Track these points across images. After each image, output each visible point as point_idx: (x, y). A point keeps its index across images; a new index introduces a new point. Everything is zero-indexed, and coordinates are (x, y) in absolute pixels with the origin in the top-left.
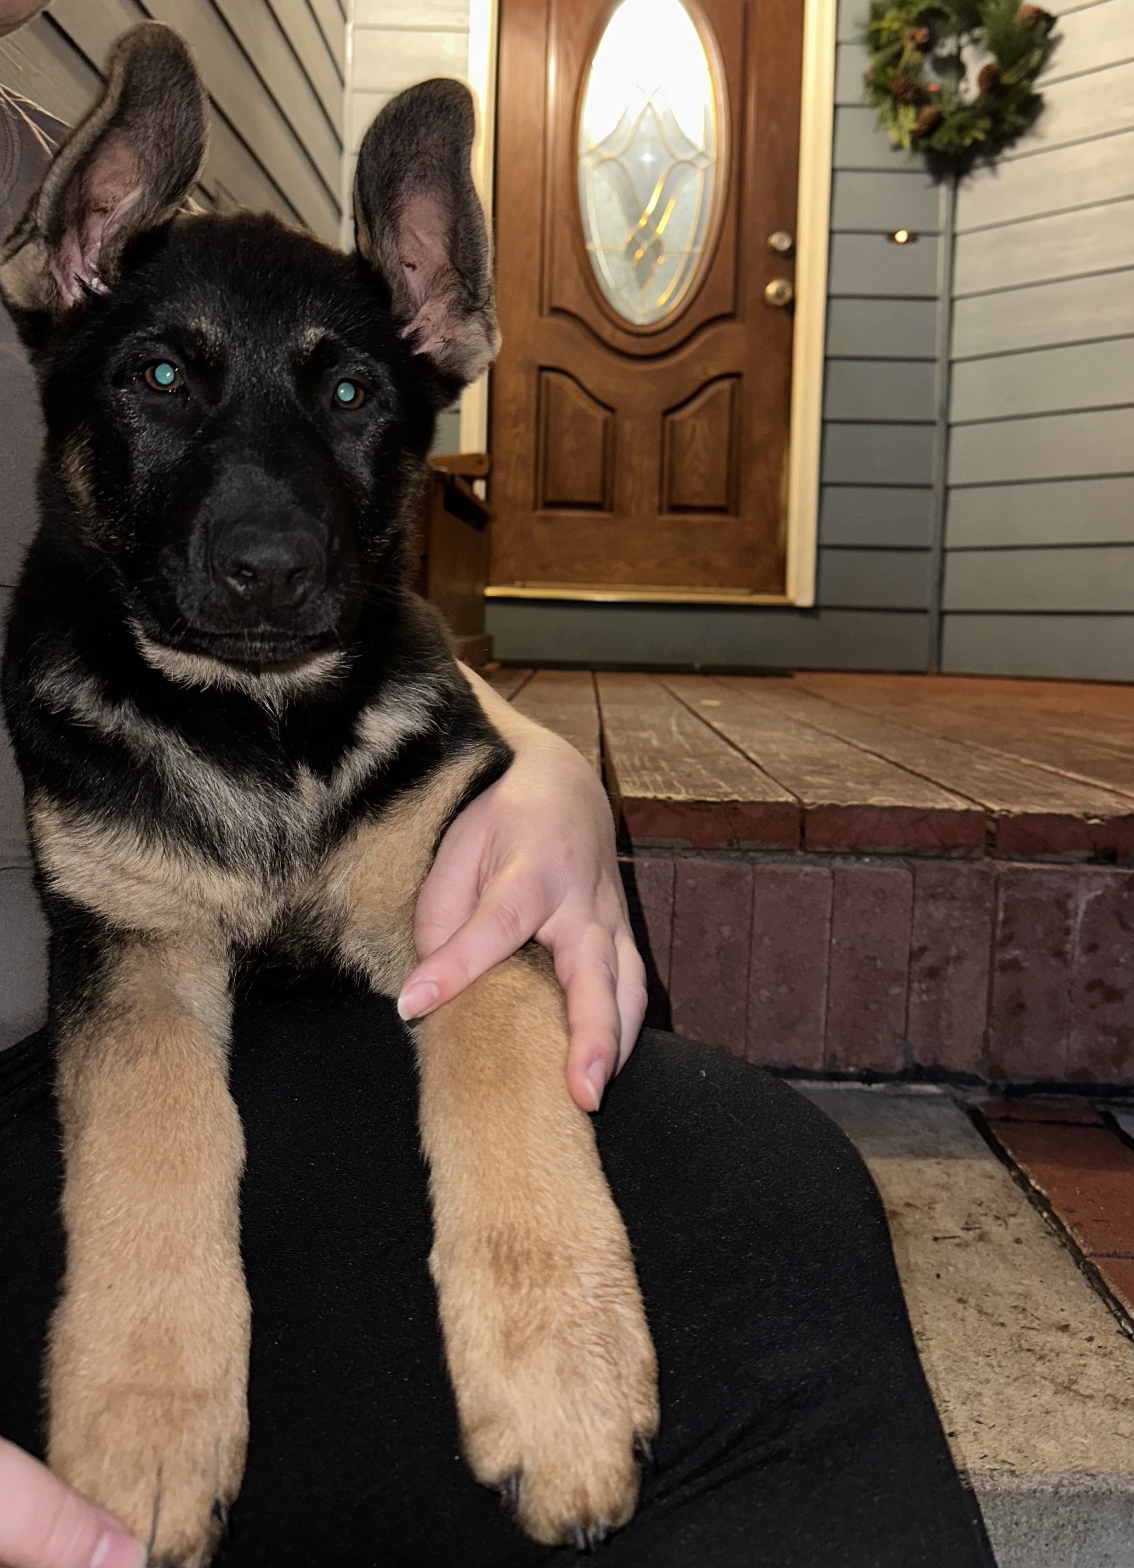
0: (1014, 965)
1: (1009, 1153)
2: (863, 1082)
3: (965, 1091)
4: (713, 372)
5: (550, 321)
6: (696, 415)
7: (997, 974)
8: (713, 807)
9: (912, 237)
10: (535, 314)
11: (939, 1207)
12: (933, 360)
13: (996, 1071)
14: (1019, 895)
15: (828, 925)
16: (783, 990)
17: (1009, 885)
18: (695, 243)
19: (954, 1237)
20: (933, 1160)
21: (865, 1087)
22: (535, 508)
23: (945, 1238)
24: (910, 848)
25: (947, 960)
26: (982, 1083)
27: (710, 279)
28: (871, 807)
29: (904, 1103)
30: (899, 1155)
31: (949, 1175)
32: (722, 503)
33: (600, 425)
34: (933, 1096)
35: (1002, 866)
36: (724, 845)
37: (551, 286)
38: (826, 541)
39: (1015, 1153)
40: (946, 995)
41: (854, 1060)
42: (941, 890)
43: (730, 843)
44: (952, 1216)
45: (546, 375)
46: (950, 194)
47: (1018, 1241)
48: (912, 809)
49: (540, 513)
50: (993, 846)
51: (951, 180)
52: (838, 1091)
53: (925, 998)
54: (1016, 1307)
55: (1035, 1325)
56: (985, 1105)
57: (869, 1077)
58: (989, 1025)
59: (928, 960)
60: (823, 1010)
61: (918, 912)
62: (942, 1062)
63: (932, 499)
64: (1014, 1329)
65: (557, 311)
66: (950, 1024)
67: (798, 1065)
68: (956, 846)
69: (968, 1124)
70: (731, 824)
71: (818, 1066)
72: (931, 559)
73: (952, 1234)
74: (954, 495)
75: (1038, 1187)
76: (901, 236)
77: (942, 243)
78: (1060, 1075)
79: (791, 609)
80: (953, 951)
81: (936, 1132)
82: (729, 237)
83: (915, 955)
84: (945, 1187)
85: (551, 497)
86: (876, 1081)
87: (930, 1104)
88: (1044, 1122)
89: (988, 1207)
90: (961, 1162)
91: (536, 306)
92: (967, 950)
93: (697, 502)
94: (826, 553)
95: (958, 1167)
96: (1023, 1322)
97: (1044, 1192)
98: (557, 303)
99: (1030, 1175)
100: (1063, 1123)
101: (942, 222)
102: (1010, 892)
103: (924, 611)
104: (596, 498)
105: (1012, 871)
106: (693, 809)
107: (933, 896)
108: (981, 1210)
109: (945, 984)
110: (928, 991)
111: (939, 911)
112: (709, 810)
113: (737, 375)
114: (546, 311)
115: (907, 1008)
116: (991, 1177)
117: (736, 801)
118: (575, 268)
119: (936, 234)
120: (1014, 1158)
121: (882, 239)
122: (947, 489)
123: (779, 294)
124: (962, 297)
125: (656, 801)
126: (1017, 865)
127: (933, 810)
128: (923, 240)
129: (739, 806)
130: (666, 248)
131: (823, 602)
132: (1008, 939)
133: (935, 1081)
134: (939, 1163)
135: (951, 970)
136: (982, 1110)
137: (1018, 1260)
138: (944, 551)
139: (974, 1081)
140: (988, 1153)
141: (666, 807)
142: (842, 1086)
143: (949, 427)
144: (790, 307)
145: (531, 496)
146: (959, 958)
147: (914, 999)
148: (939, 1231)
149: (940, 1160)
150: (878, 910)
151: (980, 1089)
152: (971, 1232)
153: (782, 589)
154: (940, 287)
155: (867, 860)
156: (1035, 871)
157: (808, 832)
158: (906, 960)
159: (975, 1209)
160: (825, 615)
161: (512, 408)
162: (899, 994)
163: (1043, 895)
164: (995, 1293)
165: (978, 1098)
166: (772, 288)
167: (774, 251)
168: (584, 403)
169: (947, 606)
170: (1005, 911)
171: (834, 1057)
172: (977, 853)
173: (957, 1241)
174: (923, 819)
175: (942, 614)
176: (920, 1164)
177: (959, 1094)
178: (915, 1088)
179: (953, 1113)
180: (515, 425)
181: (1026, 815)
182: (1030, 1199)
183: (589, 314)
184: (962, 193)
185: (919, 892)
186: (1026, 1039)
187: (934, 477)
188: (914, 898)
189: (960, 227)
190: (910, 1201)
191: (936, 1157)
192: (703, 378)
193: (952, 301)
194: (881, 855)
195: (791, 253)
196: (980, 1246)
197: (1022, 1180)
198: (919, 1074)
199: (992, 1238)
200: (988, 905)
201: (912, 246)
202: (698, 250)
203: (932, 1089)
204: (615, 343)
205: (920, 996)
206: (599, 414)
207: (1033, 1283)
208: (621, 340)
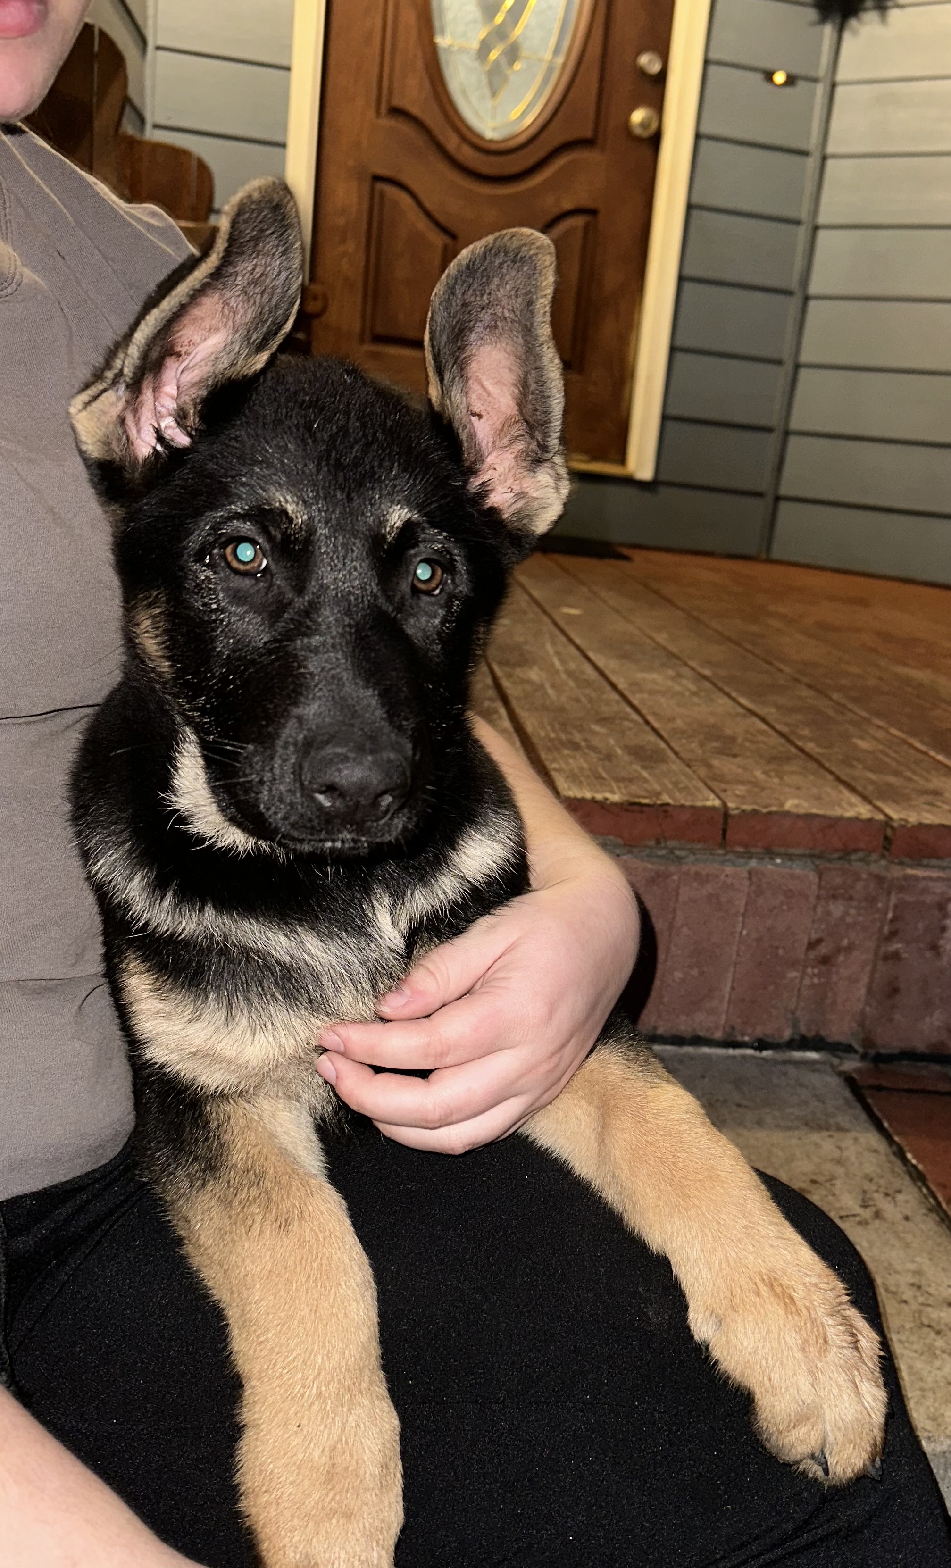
0: (895, 956)
1: (886, 1125)
2: (755, 1049)
3: (840, 1058)
4: (567, 205)
5: (387, 122)
7: (880, 963)
8: (645, 809)
9: (791, 80)
10: (371, 113)
11: (838, 1182)
12: (798, 223)
13: (868, 1042)
14: (908, 898)
15: (740, 919)
16: (695, 972)
17: (901, 889)
18: (556, 52)
19: (854, 1215)
20: (826, 1133)
21: (757, 1054)
22: (362, 341)
23: (847, 1216)
24: (817, 851)
25: (838, 950)
26: (856, 1052)
27: (571, 95)
28: (787, 814)
29: (792, 1070)
30: (797, 1128)
31: (839, 1148)
33: (439, 251)
34: (813, 1062)
35: (896, 872)
36: (652, 843)
37: (391, 82)
38: (672, 411)
39: (890, 1125)
40: (834, 978)
41: (749, 1031)
42: (842, 891)
43: (658, 842)
44: (850, 1193)
45: (379, 186)
46: (835, 35)
47: (907, 1218)
48: (823, 817)
49: (368, 347)
50: (887, 850)
51: (838, 20)
52: (734, 1057)
53: (816, 980)
54: (913, 1285)
55: (930, 1302)
56: (858, 1071)
57: (761, 1045)
58: (867, 1003)
59: (823, 949)
60: (728, 989)
61: (819, 910)
62: (823, 1033)
63: (782, 375)
64: (914, 1306)
65: (397, 112)
66: (834, 1003)
67: (701, 1034)
68: (856, 851)
69: (847, 1093)
70: (660, 825)
71: (718, 1035)
72: (774, 439)
73: (854, 1212)
74: (803, 373)
75: (914, 1162)
76: (780, 78)
77: (820, 90)
78: (921, 1046)
79: (629, 481)
80: (845, 942)
81: (824, 1103)
82: (595, 49)
83: (812, 945)
84: (839, 1162)
85: (380, 330)
86: (766, 1049)
87: (814, 1071)
88: (909, 1091)
89: (877, 1183)
90: (849, 1135)
91: (373, 103)
92: (857, 942)
94: (670, 424)
95: (847, 1141)
96: (921, 1300)
97: (920, 1167)
98: (397, 102)
99: (906, 1148)
100: (924, 1091)
101: (822, 70)
102: (901, 896)
103: (760, 495)
105: (906, 878)
106: (627, 810)
107: (834, 897)
108: (873, 1187)
109: (834, 970)
110: (818, 976)
111: (837, 909)
112: (642, 812)
113: (592, 212)
114: (384, 109)
115: (799, 989)
116: (876, 1151)
117: (668, 804)
118: (420, 64)
119: (815, 80)
120: (890, 1130)
121: (759, 77)
122: (797, 367)
123: (644, 125)
124: (835, 156)
125: (594, 801)
126: (910, 871)
127: (839, 819)
128: (801, 85)
129: (669, 809)
130: (524, 53)
131: (663, 477)
132: (893, 934)
133: (816, 1049)
134: (830, 1136)
135: (841, 958)
136: (855, 1075)
137: (909, 1238)
138: (787, 433)
139: (849, 1049)
140: (869, 1125)
141: (603, 807)
142: (738, 1052)
143: (807, 299)
144: (655, 140)
145: (357, 326)
146: (849, 949)
147: (807, 981)
148: (841, 1208)
149: (831, 1133)
150: (785, 907)
151: (853, 1056)
152: (868, 1210)
153: (622, 458)
154: (812, 143)
155: (778, 861)
156: (924, 878)
157: (729, 833)
158: (804, 948)
159: (867, 1186)
160: (663, 491)
161: (341, 221)
162: (796, 978)
163: (928, 899)
164: (896, 1272)
165: (851, 1065)
166: (638, 116)
167: (642, 73)
168: (422, 224)
169: (783, 491)
170: (894, 911)
171: (733, 1028)
172: (874, 856)
173: (858, 1219)
174: (831, 826)
175: (778, 499)
176: (816, 1137)
177: (836, 1061)
178: (798, 1055)
179: (834, 1082)
180: (343, 241)
181: (921, 826)
182: (911, 1176)
183: (432, 118)
184: (847, 36)
185: (823, 892)
186: (897, 1017)
187: (786, 354)
188: (818, 897)
189: (840, 76)
190: (814, 1178)
191: (828, 1130)
192: (556, 211)
193: (824, 158)
194: (790, 857)
195: (661, 79)
196: (877, 1222)
197: (900, 1154)
198: (803, 1043)
199: (885, 1215)
200: (880, 905)
201: (789, 90)
202: (560, 60)
203: (813, 1055)
204: (460, 158)
205: (812, 979)
206: (438, 239)
207: (923, 1260)
208: (466, 154)
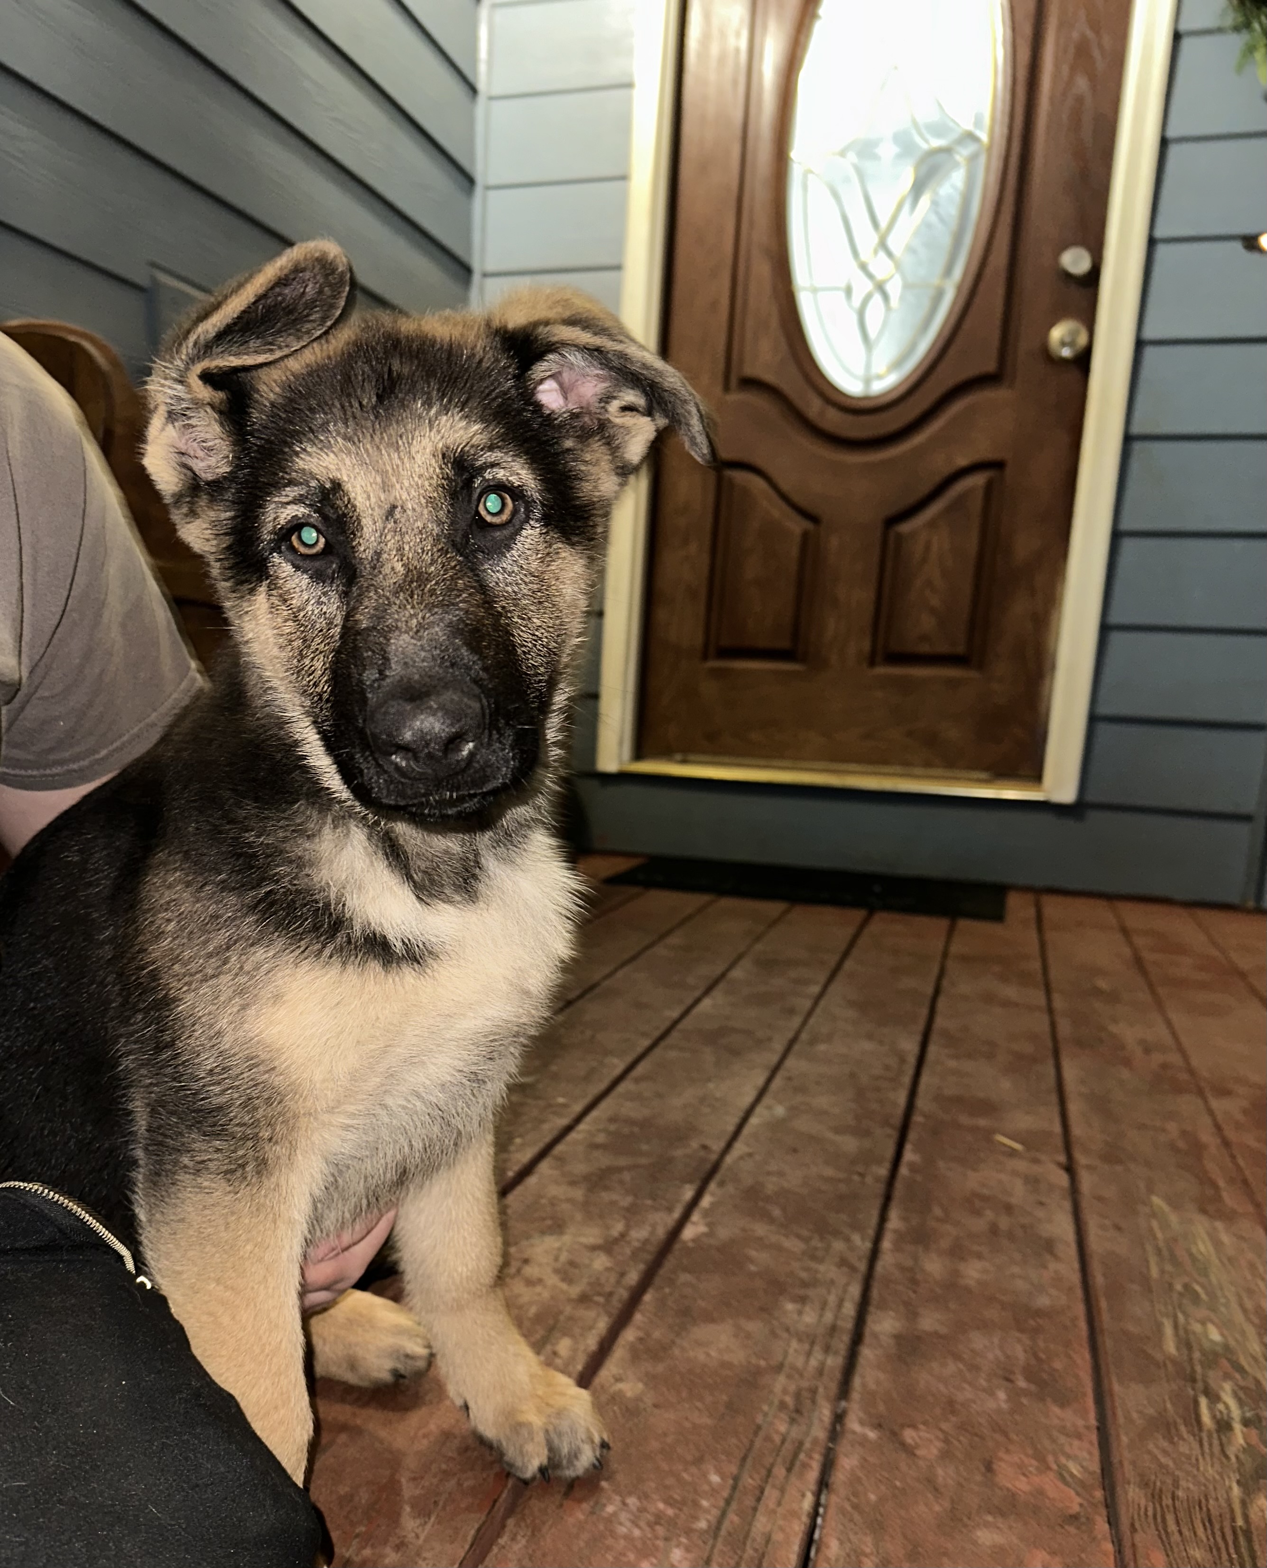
4: (962, 461)
5: (740, 397)
6: (932, 524)
10: (719, 388)
18: (949, 271)
22: (706, 657)
27: (967, 325)
32: (960, 649)
33: (798, 539)
37: (741, 349)
38: (1104, 710)
45: (728, 473)
49: (712, 664)
65: (750, 383)
79: (1047, 807)
82: (1002, 258)
85: (727, 642)
91: (722, 377)
93: (925, 648)
94: (1103, 729)
98: (750, 371)
104: (784, 643)
114: (734, 382)
118: (774, 322)
123: (1070, 342)
131: (1090, 798)
144: (1085, 362)
145: (699, 640)
153: (1036, 776)
160: (1093, 816)
161: (684, 520)
166: (1057, 333)
167: (1068, 276)
168: (777, 510)
180: (685, 544)
183: (793, 384)
192: (947, 470)
195: (1092, 279)
202: (953, 281)
204: (826, 425)
206: (796, 526)
208: (832, 420)
